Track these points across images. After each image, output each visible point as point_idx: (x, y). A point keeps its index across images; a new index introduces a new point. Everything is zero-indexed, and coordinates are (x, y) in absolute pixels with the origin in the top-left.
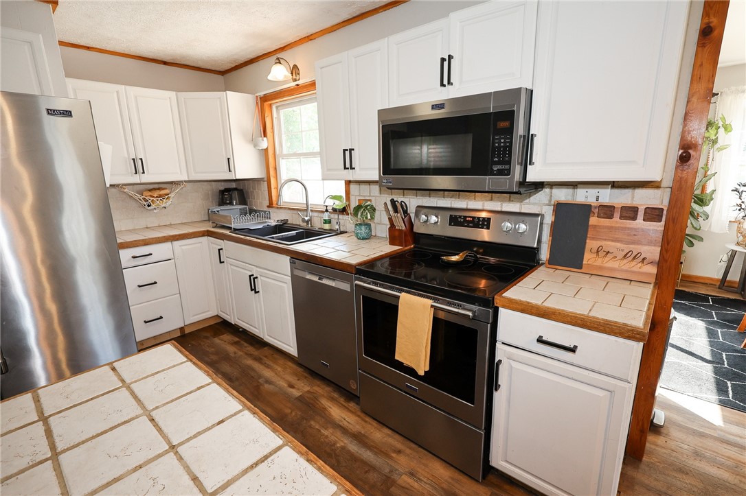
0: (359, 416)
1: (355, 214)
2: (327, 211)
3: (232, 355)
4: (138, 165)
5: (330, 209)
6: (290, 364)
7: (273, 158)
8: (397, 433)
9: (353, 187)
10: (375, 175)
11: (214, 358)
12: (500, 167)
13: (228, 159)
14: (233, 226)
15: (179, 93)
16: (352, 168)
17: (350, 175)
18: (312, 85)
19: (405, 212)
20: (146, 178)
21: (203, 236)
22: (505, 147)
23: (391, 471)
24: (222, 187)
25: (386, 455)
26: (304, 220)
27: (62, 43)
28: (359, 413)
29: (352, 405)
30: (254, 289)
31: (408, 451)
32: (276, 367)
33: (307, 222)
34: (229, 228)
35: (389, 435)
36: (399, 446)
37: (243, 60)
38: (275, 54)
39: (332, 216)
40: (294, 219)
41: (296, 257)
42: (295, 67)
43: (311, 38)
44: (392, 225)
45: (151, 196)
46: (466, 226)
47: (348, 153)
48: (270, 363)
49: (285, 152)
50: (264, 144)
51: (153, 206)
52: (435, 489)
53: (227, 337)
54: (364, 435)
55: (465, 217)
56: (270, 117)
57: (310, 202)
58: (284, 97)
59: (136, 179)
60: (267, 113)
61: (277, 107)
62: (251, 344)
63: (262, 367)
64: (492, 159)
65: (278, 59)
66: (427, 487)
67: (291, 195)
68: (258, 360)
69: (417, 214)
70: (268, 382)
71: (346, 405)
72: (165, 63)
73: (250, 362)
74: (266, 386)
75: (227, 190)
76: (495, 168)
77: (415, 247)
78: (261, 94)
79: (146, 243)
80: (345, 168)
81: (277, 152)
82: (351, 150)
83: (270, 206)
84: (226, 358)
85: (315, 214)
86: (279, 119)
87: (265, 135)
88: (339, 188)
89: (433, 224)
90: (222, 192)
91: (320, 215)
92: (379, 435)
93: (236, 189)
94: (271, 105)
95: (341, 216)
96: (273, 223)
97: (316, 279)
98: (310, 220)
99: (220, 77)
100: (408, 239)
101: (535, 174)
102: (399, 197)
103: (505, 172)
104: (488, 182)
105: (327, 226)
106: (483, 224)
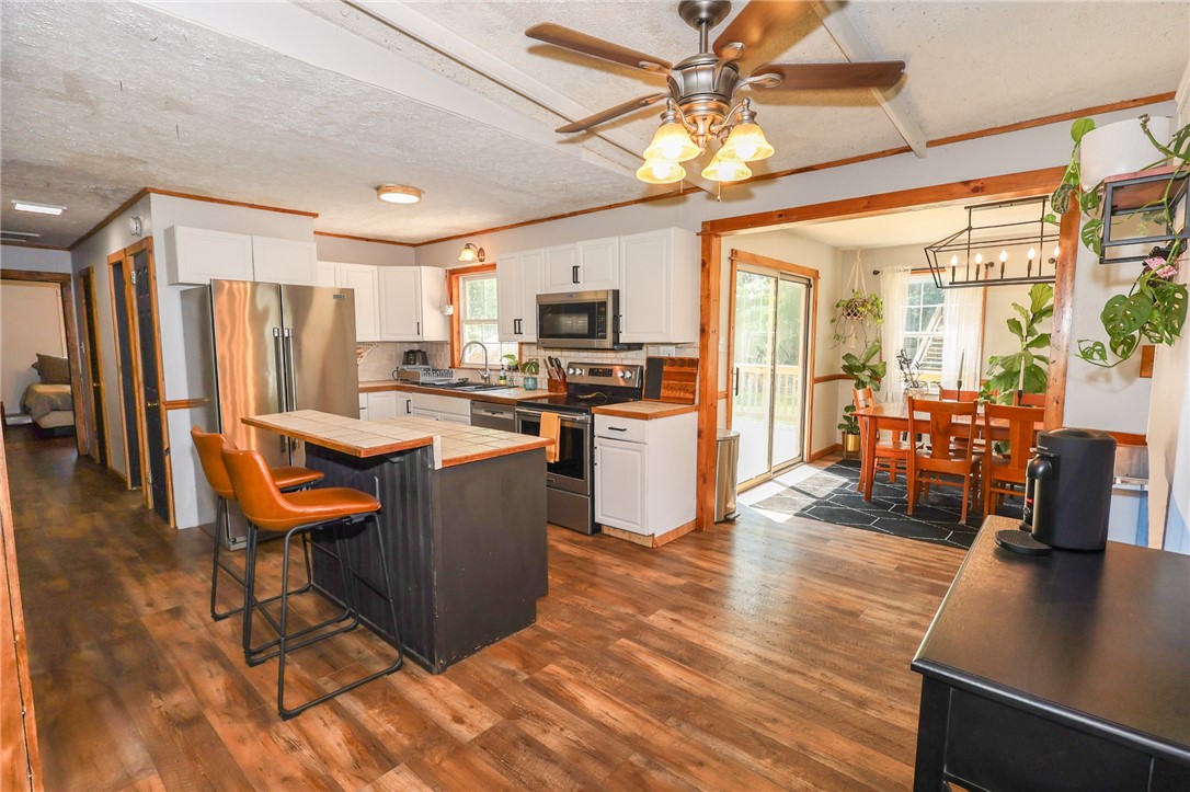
1: (523, 371)
2: (502, 369)
5: (506, 368)
7: (458, 323)
9: (524, 347)
10: (534, 339)
13: (418, 323)
14: (420, 381)
15: (381, 268)
16: (521, 333)
17: (521, 338)
18: (493, 266)
19: (559, 366)
21: (391, 389)
22: (603, 322)
24: (406, 348)
26: (483, 378)
33: (486, 379)
34: (417, 383)
39: (507, 374)
40: (474, 378)
41: (476, 400)
42: (481, 250)
44: (551, 377)
46: (597, 376)
47: (518, 322)
49: (468, 318)
50: (450, 310)
55: (599, 370)
56: (457, 288)
57: (489, 363)
58: (469, 272)
60: (454, 285)
61: (463, 280)
64: (599, 329)
65: (468, 245)
67: (471, 357)
69: (569, 367)
75: (411, 351)
76: (600, 334)
77: (567, 393)
78: (451, 268)
80: (516, 333)
81: (461, 318)
82: (519, 320)
83: (452, 366)
85: (493, 373)
86: (464, 289)
87: (451, 303)
88: (513, 349)
89: (581, 376)
90: (408, 354)
91: (497, 373)
93: (419, 351)
94: (458, 278)
95: (514, 374)
96: (454, 381)
97: (490, 414)
98: (488, 377)
99: (412, 249)
100: (562, 387)
101: (623, 339)
102: (555, 354)
103: (604, 337)
104: (596, 343)
105: (502, 382)
106: (608, 372)
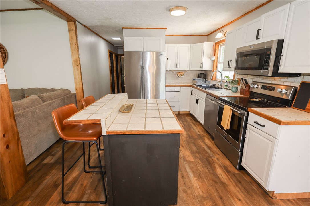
0: (213, 144)
2: (227, 82)
3: (188, 121)
4: (177, 65)
5: (228, 82)
6: (202, 128)
7: (216, 63)
8: (221, 151)
10: (234, 69)
11: (183, 120)
12: (266, 67)
13: (201, 64)
14: (197, 84)
15: (191, 45)
16: (230, 67)
17: (230, 69)
19: (247, 83)
20: (179, 69)
21: (189, 86)
22: (268, 60)
23: (212, 156)
24: (200, 72)
25: (214, 153)
26: (218, 85)
27: (166, 35)
28: (214, 144)
29: (213, 142)
30: (197, 103)
31: (221, 155)
32: (198, 127)
33: (220, 85)
35: (218, 151)
36: (219, 153)
37: (212, 31)
38: (219, 30)
39: (228, 84)
43: (232, 22)
45: (179, 74)
46: (266, 90)
47: (230, 62)
48: (197, 126)
49: (220, 61)
50: (213, 58)
51: (179, 77)
52: (222, 164)
53: (189, 117)
54: (211, 148)
55: (267, 86)
56: (218, 49)
57: (222, 79)
58: (222, 42)
59: (176, 69)
60: (217, 48)
61: (221, 46)
62: (195, 121)
63: (194, 126)
64: (264, 64)
65: (220, 31)
66: (220, 163)
68: (194, 124)
69: (252, 84)
70: (193, 129)
71: (211, 141)
72: (190, 36)
73: (192, 124)
74: (193, 130)
75: (201, 74)
76: (264, 67)
77: (250, 97)
78: (215, 42)
79: (174, 86)
80: (228, 67)
81: (218, 61)
83: (212, 80)
84: (187, 121)
85: (223, 83)
86: (220, 50)
87: (214, 55)
89: (257, 89)
90: (199, 74)
92: (215, 149)
94: (218, 45)
96: (211, 85)
98: (221, 85)
99: (206, 37)
100: (248, 93)
101: (281, 70)
102: (245, 77)
103: (267, 69)
104: (262, 72)
105: (226, 87)
106: (272, 89)
